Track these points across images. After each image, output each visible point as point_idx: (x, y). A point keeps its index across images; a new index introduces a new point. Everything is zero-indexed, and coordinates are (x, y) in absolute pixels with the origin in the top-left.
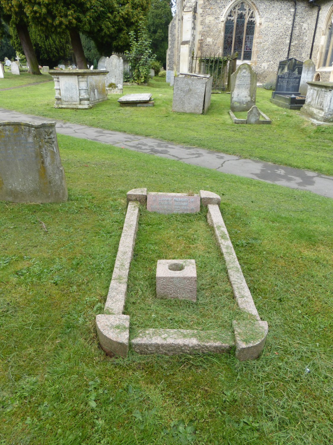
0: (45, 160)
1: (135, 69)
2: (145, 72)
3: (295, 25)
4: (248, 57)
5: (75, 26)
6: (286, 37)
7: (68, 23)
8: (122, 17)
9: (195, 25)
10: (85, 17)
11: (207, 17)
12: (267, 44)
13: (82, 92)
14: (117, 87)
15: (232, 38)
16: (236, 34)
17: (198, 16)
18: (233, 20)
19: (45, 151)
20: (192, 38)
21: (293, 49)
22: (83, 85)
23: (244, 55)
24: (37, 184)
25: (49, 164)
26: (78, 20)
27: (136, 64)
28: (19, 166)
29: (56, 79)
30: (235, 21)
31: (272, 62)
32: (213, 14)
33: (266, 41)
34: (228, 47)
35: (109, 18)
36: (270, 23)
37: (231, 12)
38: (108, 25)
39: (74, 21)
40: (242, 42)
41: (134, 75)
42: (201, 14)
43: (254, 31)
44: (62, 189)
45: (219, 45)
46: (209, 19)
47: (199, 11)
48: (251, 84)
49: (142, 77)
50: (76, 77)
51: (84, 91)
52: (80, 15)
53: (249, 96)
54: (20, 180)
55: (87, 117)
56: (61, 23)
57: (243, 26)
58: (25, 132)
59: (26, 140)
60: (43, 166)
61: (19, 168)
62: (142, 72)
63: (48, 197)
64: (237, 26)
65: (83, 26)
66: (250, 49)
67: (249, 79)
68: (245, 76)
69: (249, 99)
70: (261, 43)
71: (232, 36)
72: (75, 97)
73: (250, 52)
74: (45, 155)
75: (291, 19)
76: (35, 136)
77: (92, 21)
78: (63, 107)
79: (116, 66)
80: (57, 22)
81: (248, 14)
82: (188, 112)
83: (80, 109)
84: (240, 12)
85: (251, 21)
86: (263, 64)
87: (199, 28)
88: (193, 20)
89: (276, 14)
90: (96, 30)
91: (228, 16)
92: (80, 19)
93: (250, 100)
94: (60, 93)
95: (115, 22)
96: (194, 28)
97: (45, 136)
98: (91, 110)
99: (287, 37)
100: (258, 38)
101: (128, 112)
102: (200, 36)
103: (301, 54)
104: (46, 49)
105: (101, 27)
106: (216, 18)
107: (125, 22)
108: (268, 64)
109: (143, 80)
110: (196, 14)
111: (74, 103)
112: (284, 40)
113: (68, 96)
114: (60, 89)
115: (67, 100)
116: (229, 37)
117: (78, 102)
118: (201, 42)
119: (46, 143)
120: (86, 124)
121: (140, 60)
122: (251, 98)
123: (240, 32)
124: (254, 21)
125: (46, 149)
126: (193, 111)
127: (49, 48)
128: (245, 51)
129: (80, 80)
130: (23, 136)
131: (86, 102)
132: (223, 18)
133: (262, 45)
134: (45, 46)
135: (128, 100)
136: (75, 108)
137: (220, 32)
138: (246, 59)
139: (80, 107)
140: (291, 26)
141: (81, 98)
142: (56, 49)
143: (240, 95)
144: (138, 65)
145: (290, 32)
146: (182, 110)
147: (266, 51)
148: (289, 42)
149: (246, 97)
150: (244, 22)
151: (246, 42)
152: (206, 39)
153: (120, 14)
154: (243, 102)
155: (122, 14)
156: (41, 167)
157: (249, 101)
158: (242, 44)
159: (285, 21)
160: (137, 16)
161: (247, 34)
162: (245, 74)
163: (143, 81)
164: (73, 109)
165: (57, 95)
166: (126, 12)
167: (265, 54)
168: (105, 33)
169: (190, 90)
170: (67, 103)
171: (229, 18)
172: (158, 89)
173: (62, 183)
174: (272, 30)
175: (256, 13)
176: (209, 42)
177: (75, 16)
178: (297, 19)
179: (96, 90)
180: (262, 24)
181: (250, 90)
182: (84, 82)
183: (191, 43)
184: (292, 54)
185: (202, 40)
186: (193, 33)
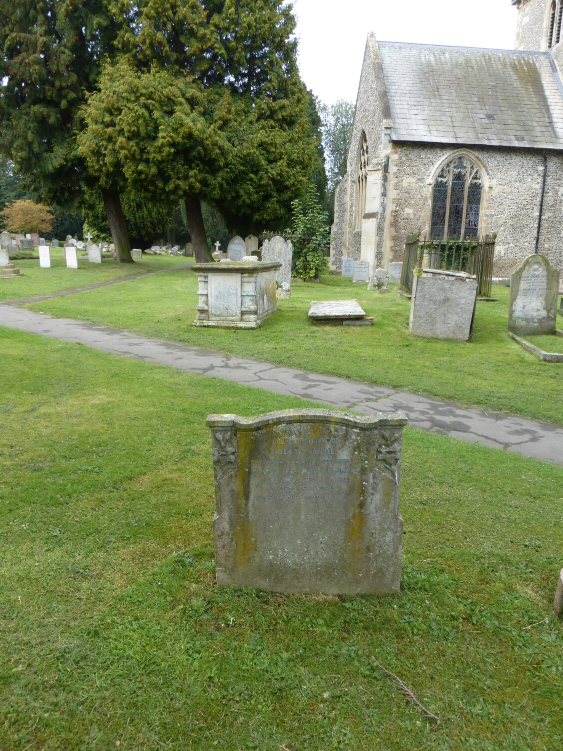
0: (369, 500)
1: (300, 257)
2: (317, 262)
3: (546, 190)
5: (197, 191)
6: (532, 206)
7: (187, 188)
8: (273, 180)
9: (385, 189)
10: (215, 179)
11: (404, 178)
12: (503, 218)
13: (247, 300)
14: (281, 287)
15: (444, 208)
16: (452, 202)
17: (391, 176)
18: (446, 183)
19: (371, 481)
20: (382, 208)
21: (545, 225)
22: (250, 289)
24: (335, 553)
25: (375, 507)
26: (204, 183)
27: (302, 249)
28: (303, 513)
29: (203, 279)
30: (450, 184)
31: (512, 245)
32: (414, 173)
33: (500, 213)
34: (439, 222)
35: (251, 179)
36: (505, 187)
37: (442, 171)
38: (249, 190)
39: (198, 185)
40: (461, 215)
41: (299, 266)
42: (395, 174)
43: (480, 198)
44: (393, 564)
45: (425, 219)
46: (408, 181)
47: (393, 169)
48: (547, 289)
49: (311, 269)
50: (239, 275)
51: (251, 298)
52: (208, 176)
53: (544, 308)
54: (299, 542)
55: (260, 344)
56: (177, 187)
57: (463, 191)
58: (335, 437)
59: (335, 456)
60: (361, 513)
61: (302, 517)
62: (312, 261)
63: (357, 582)
64: (453, 190)
65: (210, 192)
66: (475, 225)
67: (545, 280)
68: (538, 276)
69: (544, 313)
70: (492, 216)
71: (445, 205)
72: (233, 307)
73: (475, 229)
74: (370, 490)
75: (539, 181)
76: (357, 448)
77: (225, 185)
78: (210, 324)
79: (280, 253)
80: (171, 186)
81: (471, 174)
82: (441, 336)
83: (241, 328)
84: (457, 171)
85: (476, 183)
86: (498, 248)
87: (392, 193)
88: (383, 182)
89: (514, 173)
90: (229, 197)
91: (439, 176)
92: (207, 181)
93: (545, 316)
94: (208, 301)
95: (260, 186)
96: (384, 194)
97: (380, 446)
98: (261, 332)
99: (535, 207)
100: (487, 208)
101: (333, 336)
102: (394, 205)
104: (136, 224)
105: (237, 193)
106: (419, 180)
107: (275, 185)
108: (506, 247)
109: (312, 273)
110: (387, 174)
111: (231, 318)
112: (529, 211)
113: (222, 306)
114: (207, 295)
115: (218, 313)
116: (440, 207)
117: (239, 317)
118: (396, 215)
119: (379, 463)
120: (266, 360)
121: (308, 244)
122: (548, 311)
123: (458, 200)
124: (480, 184)
125: (377, 474)
126: (451, 336)
127: (140, 222)
128: (466, 229)
129: (246, 280)
130: (328, 446)
131: (253, 317)
132: (430, 180)
133: (494, 218)
134: (135, 220)
135: (328, 314)
136: (233, 328)
137: (426, 199)
139: (241, 324)
140: (541, 191)
141: (243, 309)
142: (152, 223)
143: (527, 308)
144: (305, 250)
145: (539, 199)
146: (430, 334)
147: (502, 228)
148: (538, 214)
149: (538, 310)
150: (463, 185)
151: (467, 214)
152: (403, 210)
153: (269, 174)
154: (533, 319)
155: (272, 174)
156: (354, 514)
157: (544, 318)
158: (461, 218)
159: (530, 184)
160: (295, 177)
161: (469, 202)
162: (536, 273)
163: (312, 275)
164: (228, 328)
165: (201, 305)
166: (279, 172)
167: (500, 233)
168: (244, 201)
169: (447, 300)
170: (218, 318)
171: (440, 179)
172: (338, 289)
173: (397, 550)
174: (509, 197)
175: (483, 172)
176: (408, 214)
177: (199, 177)
178: (549, 180)
179: (265, 296)
180: (494, 188)
181: (546, 300)
182: (251, 284)
183: (379, 216)
184: (545, 232)
185: (397, 211)
186: (382, 201)
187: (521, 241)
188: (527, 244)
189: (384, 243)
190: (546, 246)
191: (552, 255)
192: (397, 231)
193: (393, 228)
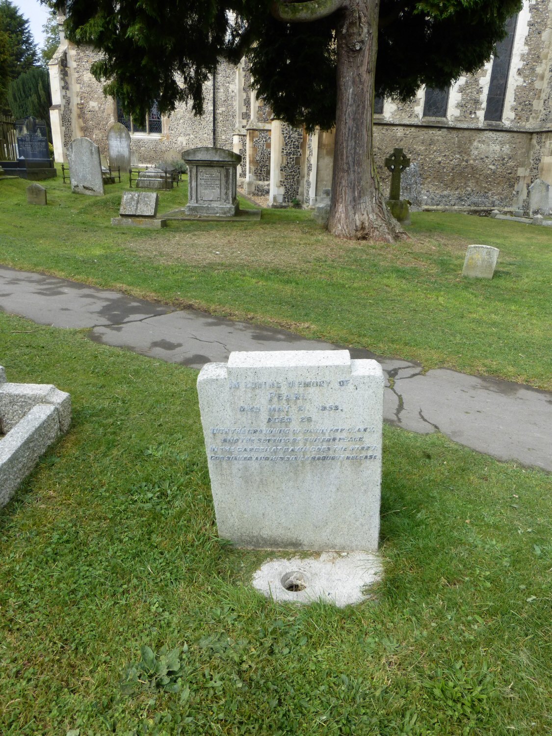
3: (218, 86)
9: (66, 83)
11: (85, 73)
12: (181, 112)
17: (71, 71)
20: (64, 101)
21: (220, 118)
23: (150, 125)
31: (192, 136)
33: (177, 107)
34: (124, 114)
42: (75, 68)
45: (109, 111)
46: (88, 76)
47: (72, 64)
66: (158, 118)
73: (159, 121)
86: (180, 139)
87: (75, 88)
88: (62, 76)
96: (65, 88)
99: (209, 102)
102: (79, 98)
103: (234, 125)
108: (187, 138)
110: (67, 69)
112: (204, 106)
118: (82, 108)
128: (150, 121)
133: (173, 112)
138: (154, 132)
140: (212, 88)
145: (212, 95)
147: (181, 121)
148: (212, 108)
152: (88, 102)
167: (180, 125)
176: (93, 107)
183: (62, 108)
184: (221, 125)
185: (83, 104)
186: (64, 94)
187: (201, 133)
188: (206, 135)
189: (73, 133)
190: (223, 137)
192: (85, 122)
193: (81, 120)
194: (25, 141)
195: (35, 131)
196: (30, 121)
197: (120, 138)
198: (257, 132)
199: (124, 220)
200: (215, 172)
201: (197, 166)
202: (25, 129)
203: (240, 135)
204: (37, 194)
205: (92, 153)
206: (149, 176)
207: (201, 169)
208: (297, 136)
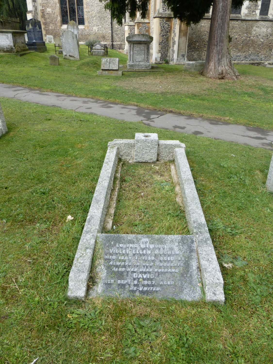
4: (82, 22)
12: (94, 13)
15: (66, 8)
16: (69, 5)
20: (34, 8)
23: (78, 21)
33: (92, 10)
34: (65, 15)
40: (75, 11)
43: (83, 3)
66: (83, 17)
70: (89, 12)
71: (67, 6)
73: (83, 19)
86: (94, 28)
87: (39, 1)
96: (34, 1)
100: (86, 8)
102: (41, 7)
108: (98, 27)
116: (64, 8)
118: (43, 12)
123: (72, 4)
128: (78, 19)
133: (90, 13)
137: (56, 4)
147: (95, 18)
151: (78, 11)
152: (46, 9)
158: (76, 13)
161: (78, 5)
167: (94, 20)
174: (96, 2)
176: (49, 11)
183: (33, 12)
185: (43, 10)
186: (34, 4)
187: (105, 24)
188: (107, 26)
190: (116, 27)
191: (119, 31)
192: (45, 20)
193: (43, 19)
194: (31, 32)
195: (36, 26)
196: (33, 21)
197: (74, 29)
198: (141, 24)
199: (104, 72)
200: (142, 47)
201: (133, 44)
202: (30, 25)
203: (128, 25)
204: (54, 60)
205: (73, 38)
206: (98, 49)
207: (135, 45)
208: (167, 26)
